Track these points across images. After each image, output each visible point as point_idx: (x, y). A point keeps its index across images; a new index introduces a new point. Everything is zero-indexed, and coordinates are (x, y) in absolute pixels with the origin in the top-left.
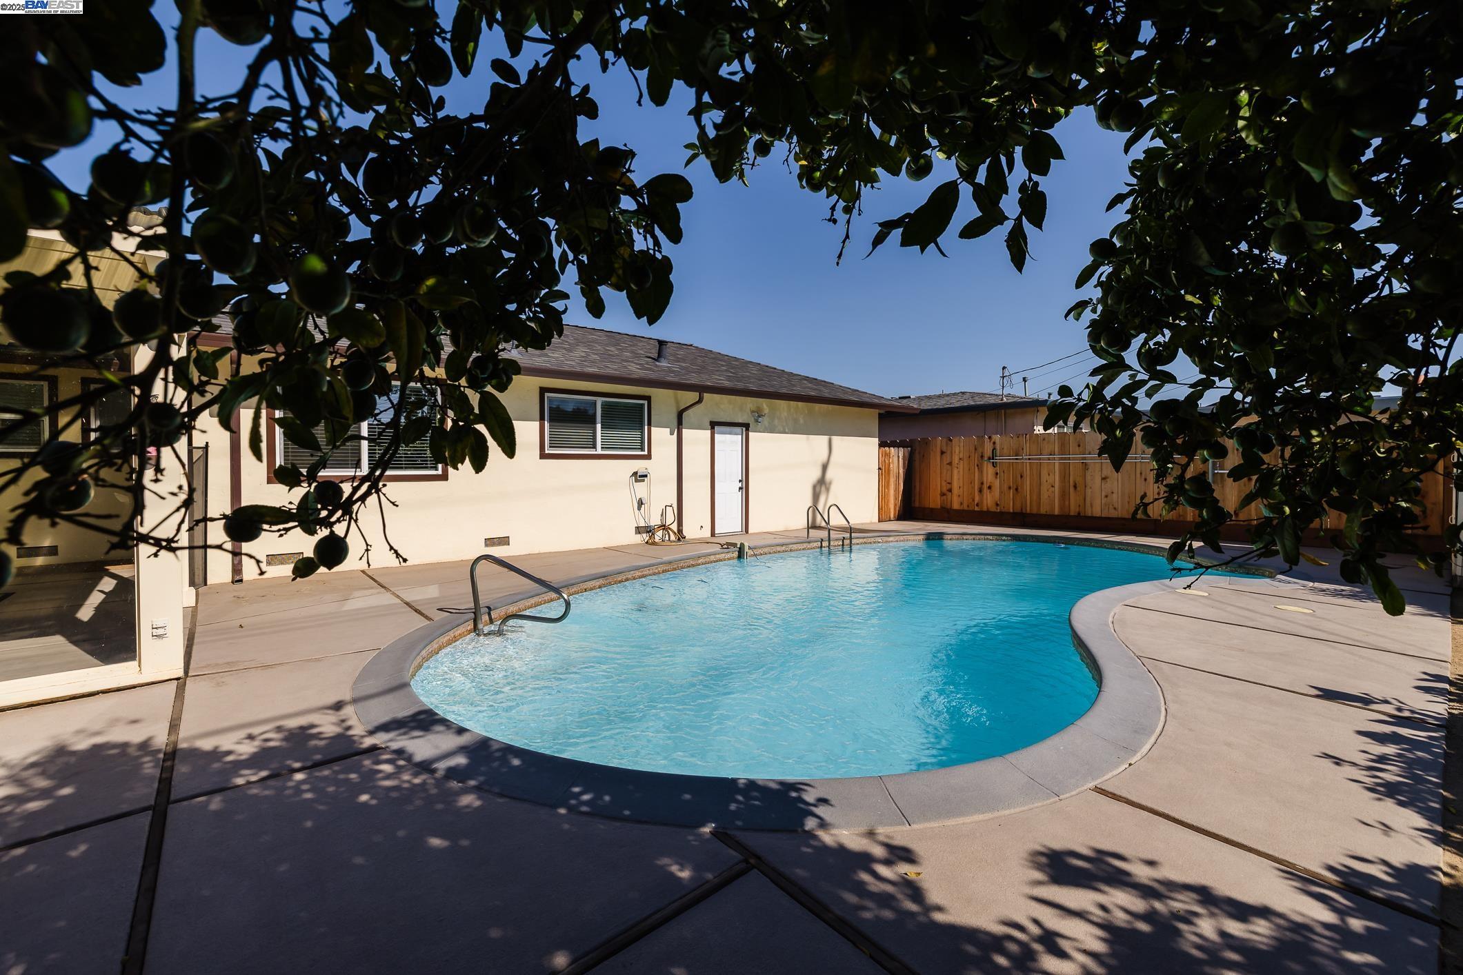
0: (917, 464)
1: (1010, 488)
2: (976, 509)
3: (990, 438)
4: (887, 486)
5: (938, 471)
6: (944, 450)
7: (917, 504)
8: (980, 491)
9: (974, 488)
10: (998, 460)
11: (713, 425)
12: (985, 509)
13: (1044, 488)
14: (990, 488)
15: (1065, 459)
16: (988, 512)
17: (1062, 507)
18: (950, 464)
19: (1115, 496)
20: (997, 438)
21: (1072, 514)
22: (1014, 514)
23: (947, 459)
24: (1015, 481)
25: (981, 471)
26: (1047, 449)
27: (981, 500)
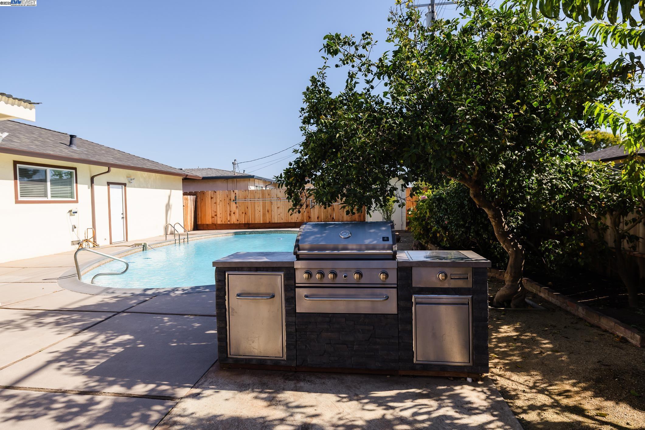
0: (199, 203)
2: (229, 223)
3: (233, 191)
4: (187, 214)
5: (210, 207)
6: (212, 197)
7: (200, 223)
8: (230, 215)
9: (227, 214)
10: (237, 201)
11: (109, 184)
12: (232, 223)
13: (257, 212)
14: (234, 213)
15: (264, 200)
16: (234, 224)
17: (263, 220)
18: (216, 203)
19: (282, 214)
20: (236, 191)
21: (267, 222)
22: (245, 224)
23: (214, 200)
24: (245, 210)
25: (230, 206)
26: (257, 196)
27: (231, 219)
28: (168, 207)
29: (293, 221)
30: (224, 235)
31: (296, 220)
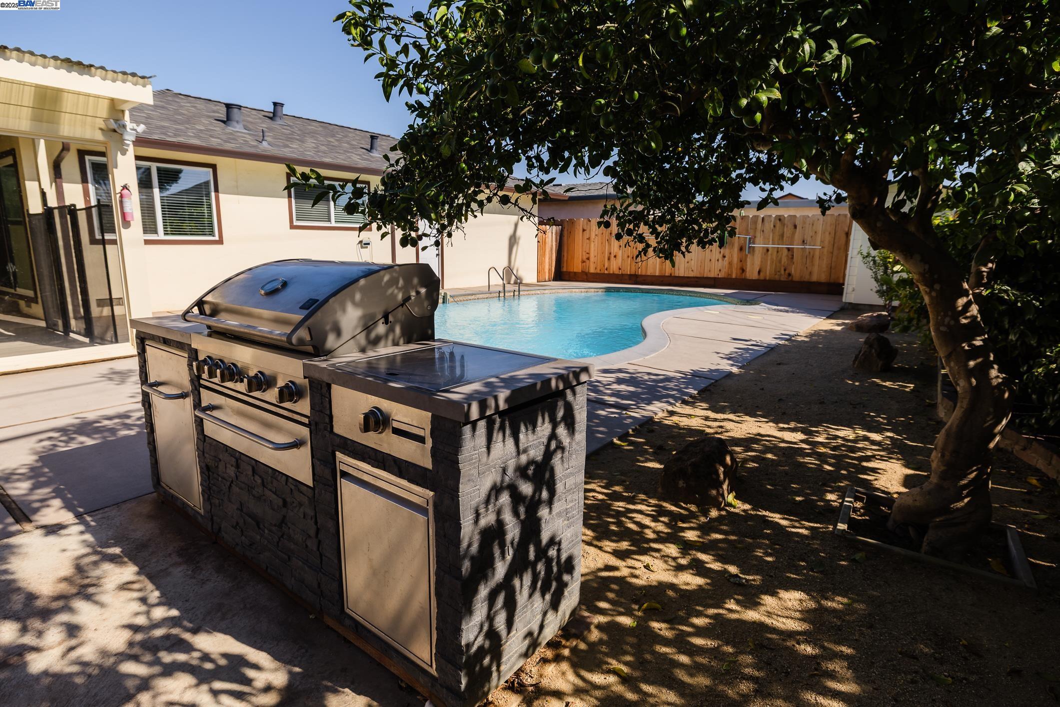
0: (565, 238)
1: (628, 257)
2: (606, 272)
4: (544, 255)
5: (581, 244)
6: (585, 228)
7: (564, 269)
8: (609, 259)
9: (604, 257)
12: (611, 272)
14: (615, 256)
16: (614, 274)
17: (660, 271)
18: (589, 239)
19: (693, 262)
21: (667, 274)
22: (630, 275)
23: (587, 235)
25: (610, 245)
27: (609, 265)
28: (513, 240)
29: (712, 276)
31: (717, 272)
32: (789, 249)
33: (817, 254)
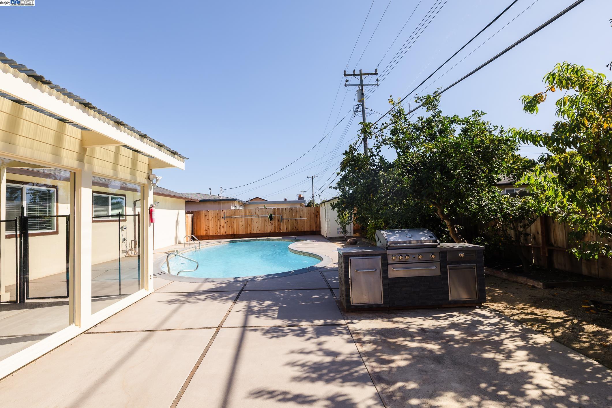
0: (195, 220)
1: (230, 227)
2: (219, 234)
3: (222, 210)
4: (188, 228)
5: (204, 223)
6: (206, 215)
8: (220, 228)
9: (217, 227)
10: (225, 218)
12: (222, 234)
13: (240, 225)
14: (223, 227)
16: (223, 235)
17: (245, 232)
18: (208, 220)
19: (259, 227)
20: (224, 210)
21: (248, 233)
22: (231, 235)
23: (207, 218)
24: (231, 224)
25: (220, 222)
26: (241, 214)
27: (220, 231)
28: (177, 222)
29: (268, 232)
30: (221, 243)
31: (270, 231)
32: (296, 220)
33: (305, 220)
